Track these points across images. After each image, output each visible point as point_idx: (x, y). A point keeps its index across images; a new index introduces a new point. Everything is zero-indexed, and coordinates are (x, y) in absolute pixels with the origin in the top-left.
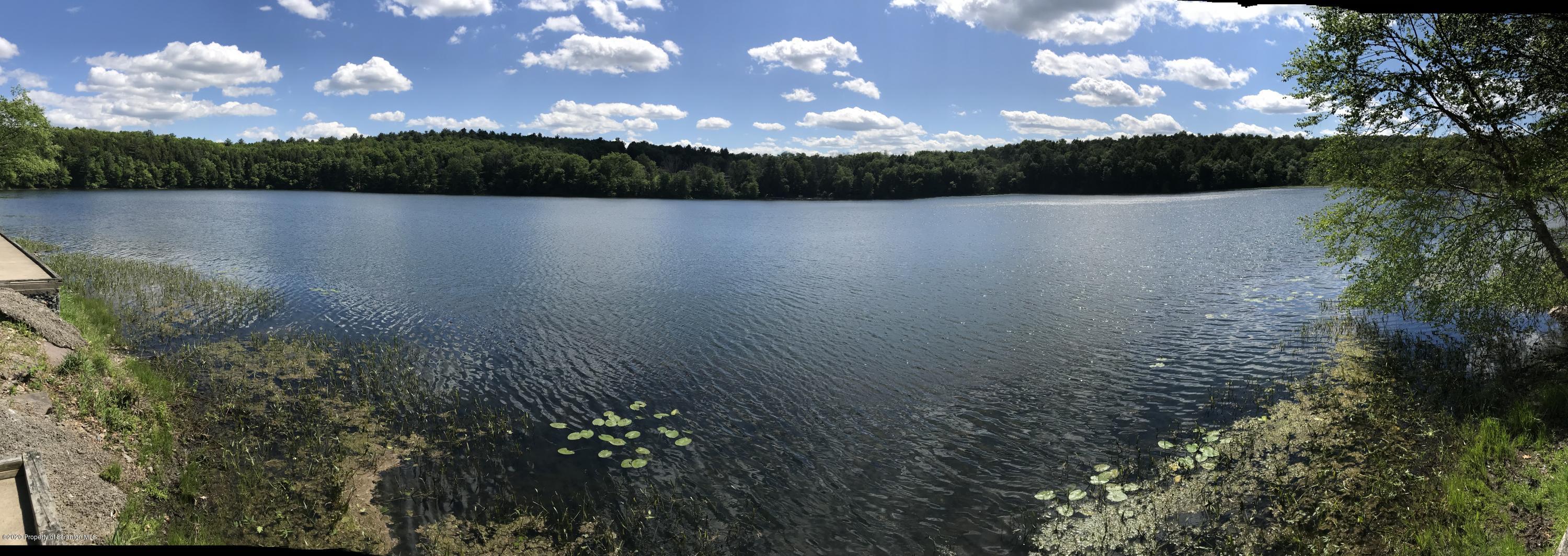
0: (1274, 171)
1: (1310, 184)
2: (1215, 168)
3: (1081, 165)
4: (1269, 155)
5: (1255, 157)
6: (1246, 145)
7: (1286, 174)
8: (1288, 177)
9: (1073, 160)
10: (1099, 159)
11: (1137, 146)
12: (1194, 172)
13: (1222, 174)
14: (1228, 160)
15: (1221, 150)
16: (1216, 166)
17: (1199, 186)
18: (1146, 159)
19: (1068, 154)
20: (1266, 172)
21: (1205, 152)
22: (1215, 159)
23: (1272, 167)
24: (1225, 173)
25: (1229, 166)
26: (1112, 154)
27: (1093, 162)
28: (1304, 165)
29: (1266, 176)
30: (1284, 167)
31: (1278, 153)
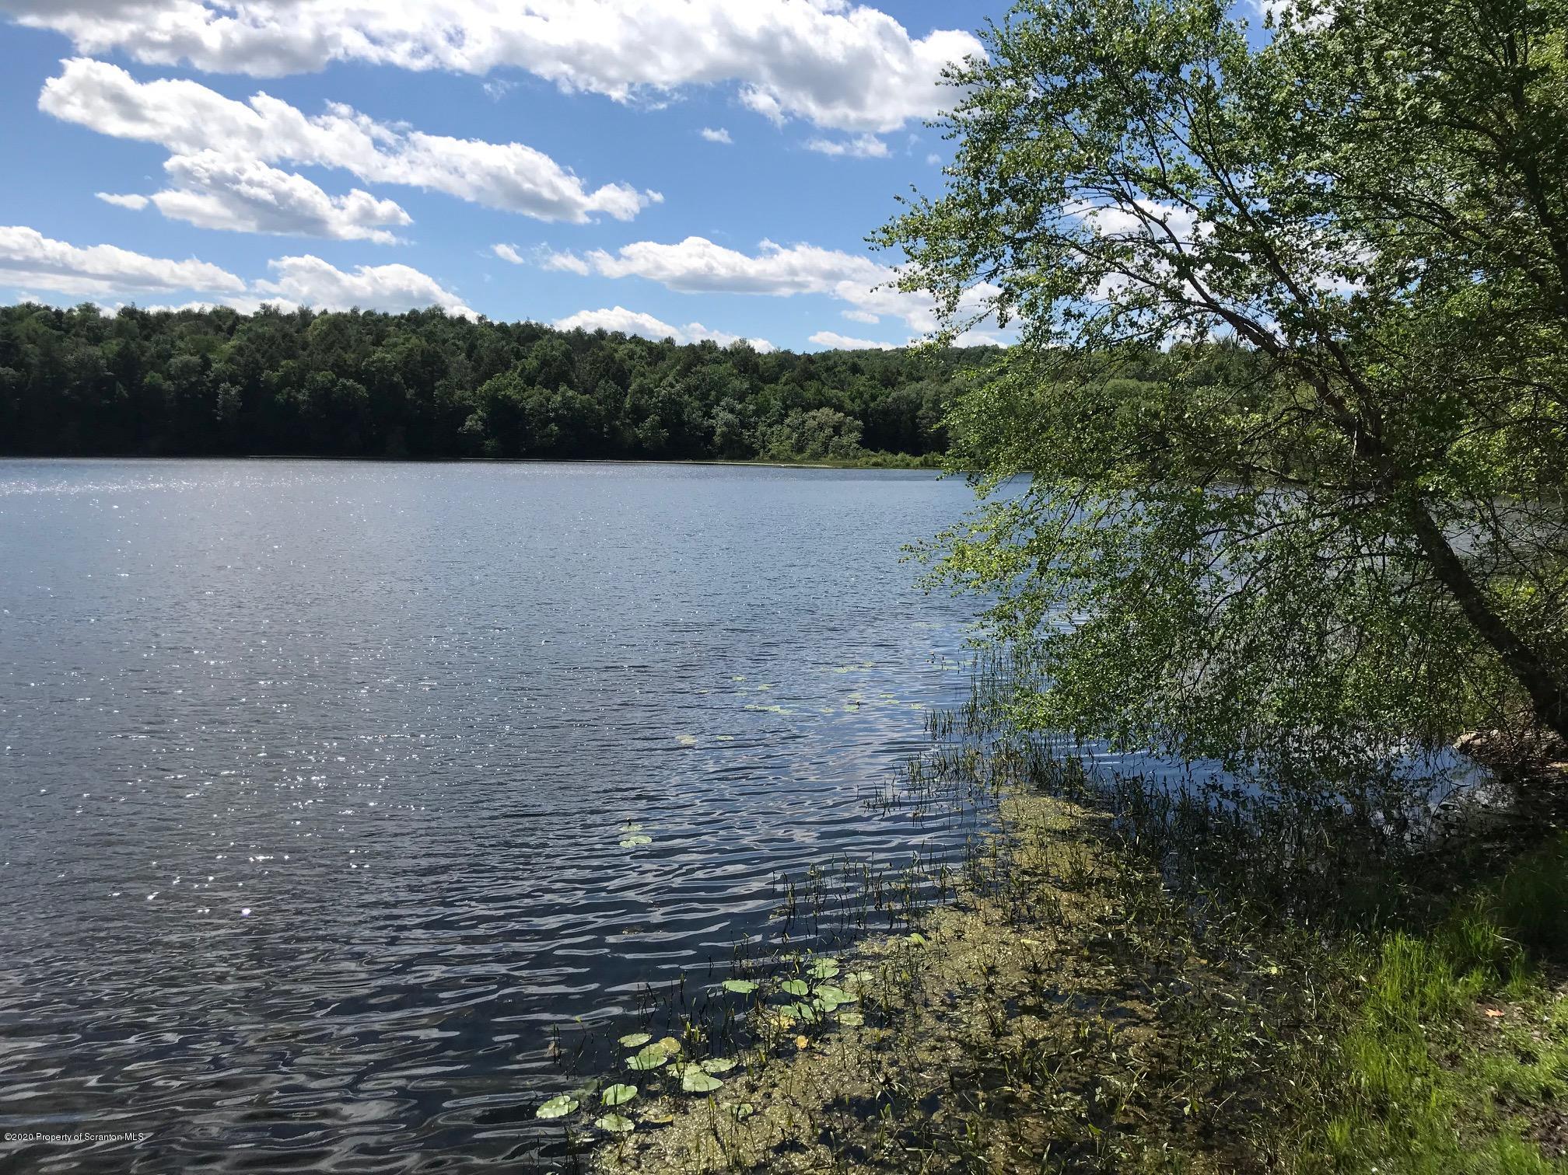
0: (682, 424)
1: (773, 458)
2: (529, 405)
3: (152, 377)
4: (669, 385)
5: (634, 386)
6: (611, 358)
7: (711, 431)
8: (717, 439)
9: (127, 365)
10: (207, 364)
11: (310, 335)
12: (472, 410)
13: (549, 420)
14: (563, 388)
15: (545, 363)
16: (534, 399)
17: (490, 443)
18: (341, 369)
19: (114, 346)
20: (663, 424)
21: (501, 363)
22: (530, 381)
23: (679, 414)
24: (558, 420)
25: (567, 403)
26: (240, 350)
27: (186, 368)
28: (756, 413)
29: (665, 433)
30: (708, 415)
31: (692, 380)
